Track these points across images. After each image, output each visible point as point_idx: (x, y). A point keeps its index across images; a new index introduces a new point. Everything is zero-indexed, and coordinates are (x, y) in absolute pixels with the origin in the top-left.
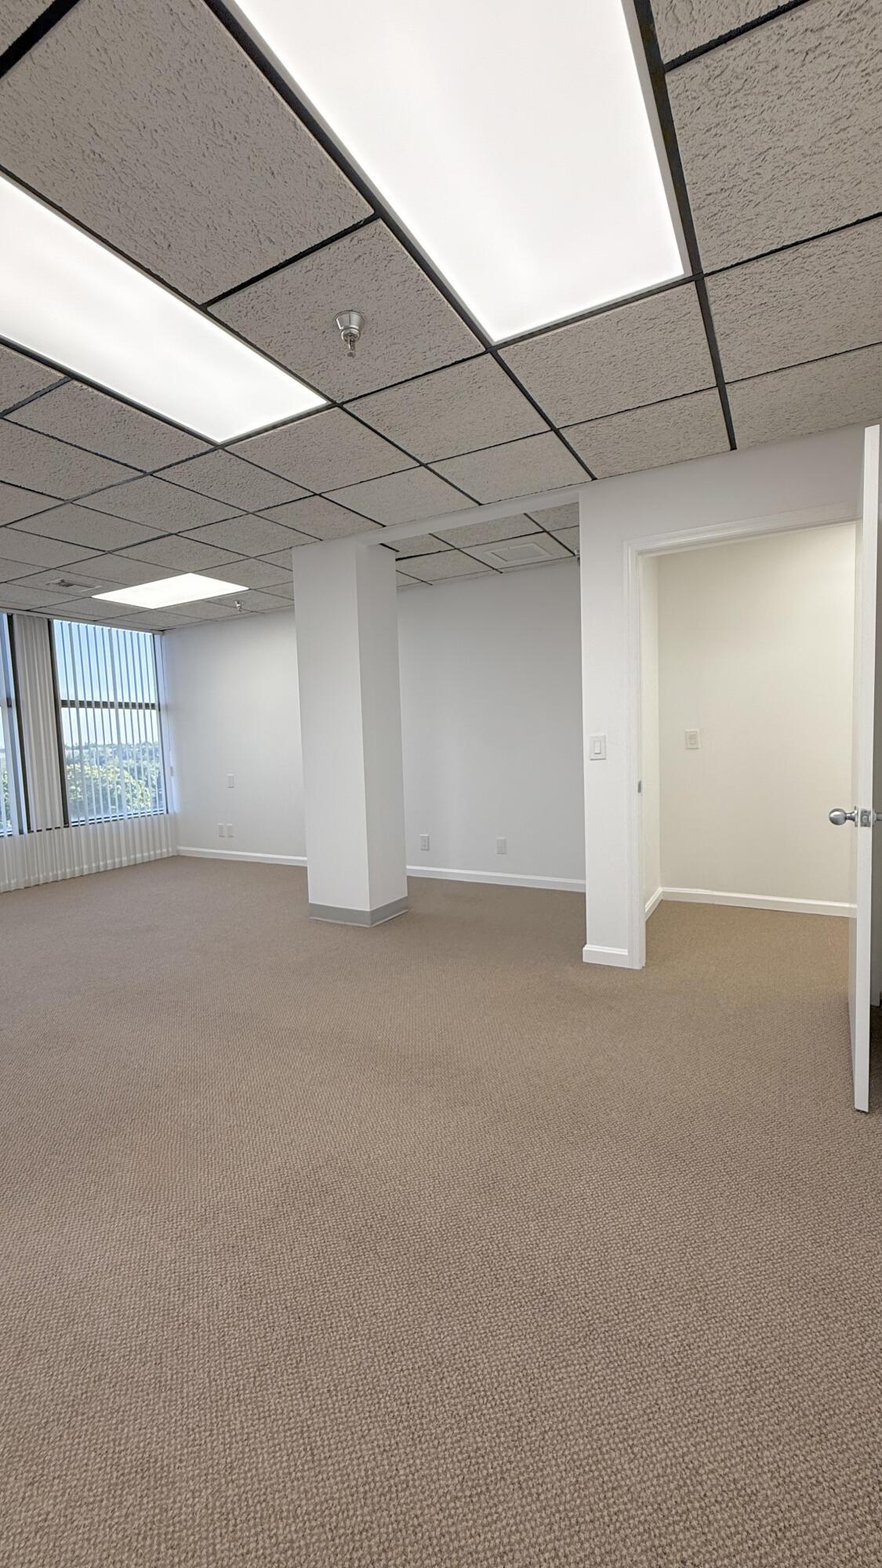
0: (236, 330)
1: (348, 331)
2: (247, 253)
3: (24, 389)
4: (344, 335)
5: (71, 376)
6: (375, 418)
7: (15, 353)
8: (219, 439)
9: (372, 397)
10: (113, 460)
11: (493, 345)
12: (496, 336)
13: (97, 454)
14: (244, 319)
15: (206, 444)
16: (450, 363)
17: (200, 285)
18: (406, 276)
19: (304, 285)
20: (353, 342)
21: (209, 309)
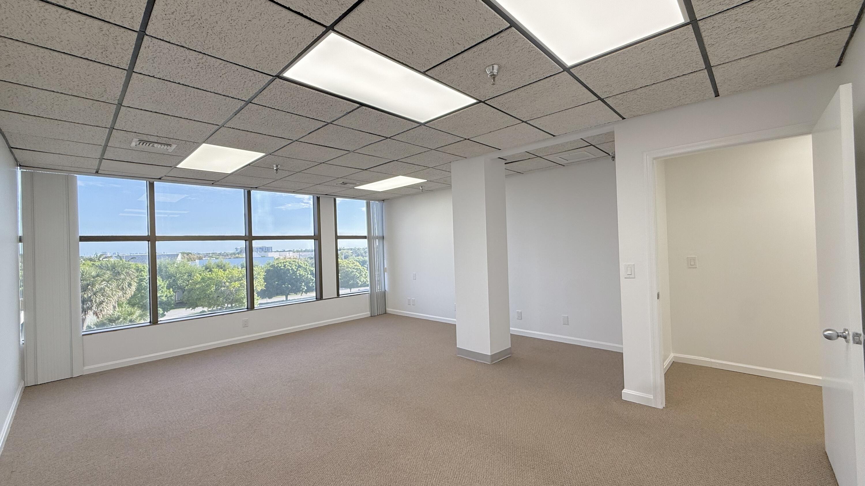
0: (437, 79)
1: (492, 74)
2: (447, 50)
3: (342, 112)
4: (490, 76)
5: (362, 105)
6: (501, 105)
7: (341, 100)
8: (423, 122)
9: (500, 97)
10: (374, 134)
11: (567, 67)
12: (569, 63)
13: (367, 133)
14: (442, 74)
15: (416, 124)
16: (543, 78)
17: (424, 65)
18: (524, 47)
19: (472, 58)
20: (495, 78)
21: (426, 73)
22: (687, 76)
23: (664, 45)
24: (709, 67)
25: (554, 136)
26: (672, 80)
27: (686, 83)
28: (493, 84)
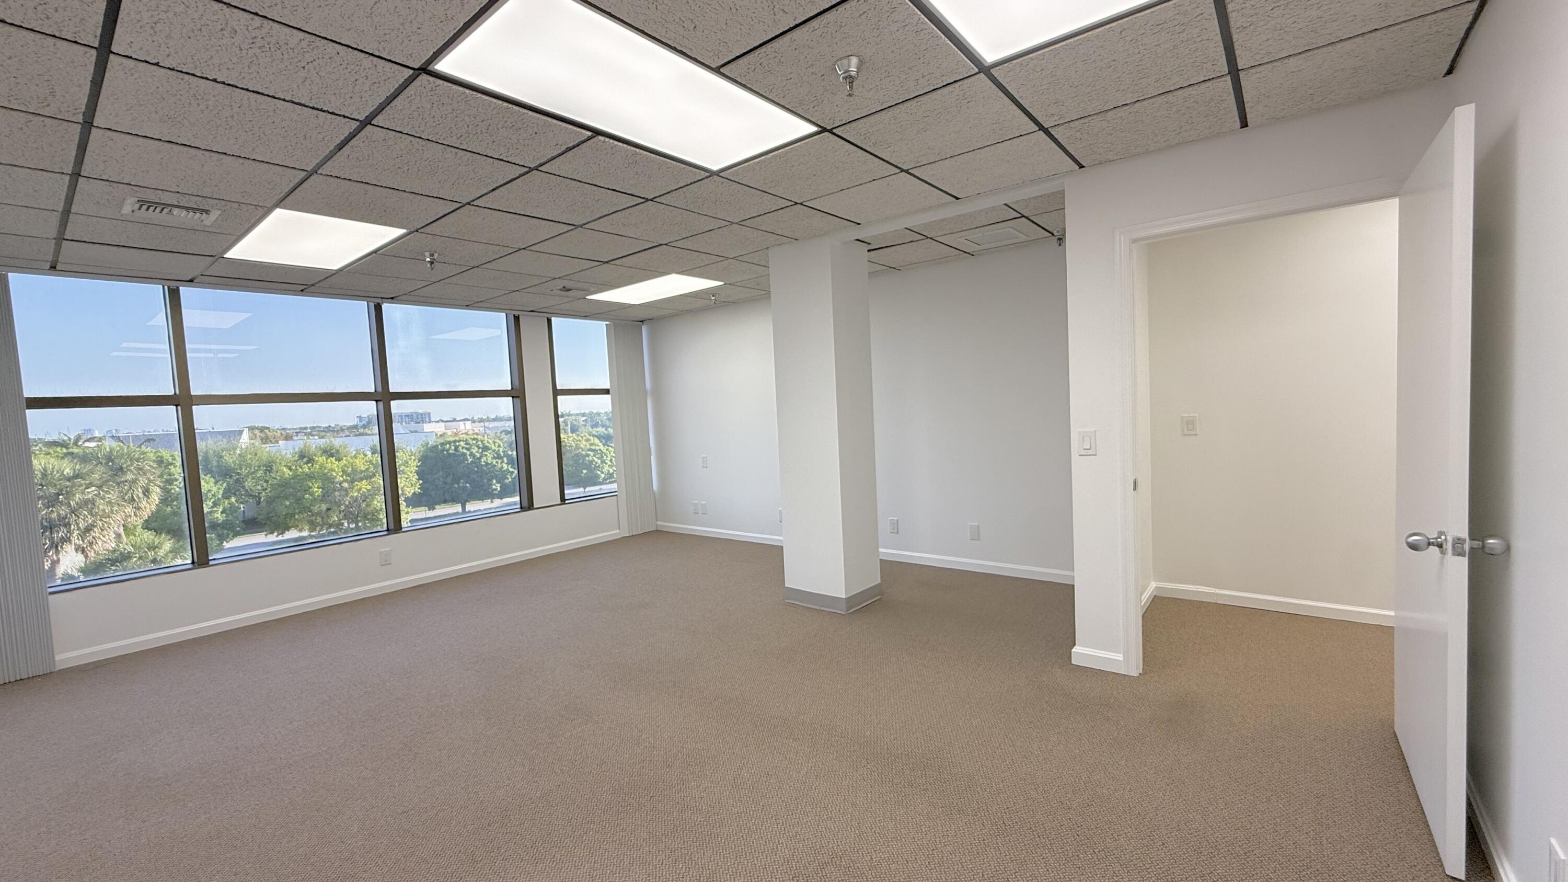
0: (743, 83)
1: (847, 74)
2: (761, 24)
3: (558, 146)
4: (843, 78)
5: (597, 132)
6: (862, 138)
7: (555, 121)
8: (715, 168)
9: (862, 121)
10: (622, 192)
11: (986, 65)
12: (989, 56)
13: (609, 189)
14: (752, 74)
15: (702, 172)
16: (942, 86)
17: (717, 53)
18: (907, 22)
19: (809, 42)
20: (852, 83)
21: (722, 70)
22: (1196, 87)
23: (1161, 26)
24: (1234, 71)
25: (957, 198)
26: (1170, 95)
27: (1193, 100)
28: (850, 95)
